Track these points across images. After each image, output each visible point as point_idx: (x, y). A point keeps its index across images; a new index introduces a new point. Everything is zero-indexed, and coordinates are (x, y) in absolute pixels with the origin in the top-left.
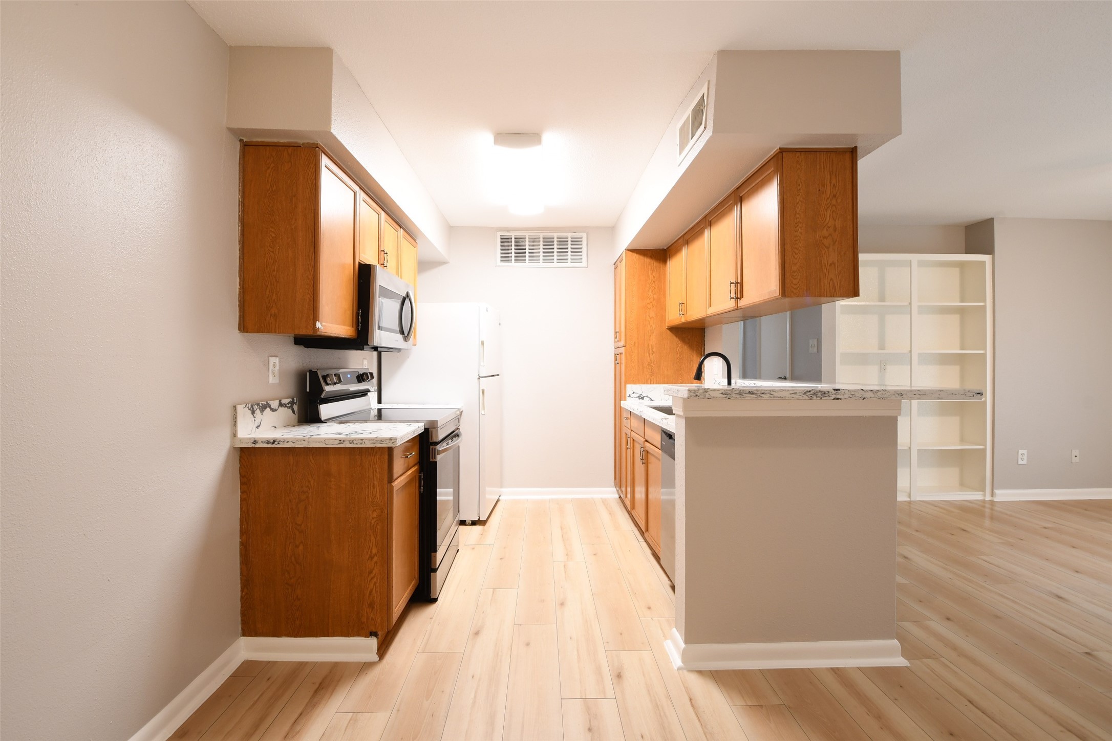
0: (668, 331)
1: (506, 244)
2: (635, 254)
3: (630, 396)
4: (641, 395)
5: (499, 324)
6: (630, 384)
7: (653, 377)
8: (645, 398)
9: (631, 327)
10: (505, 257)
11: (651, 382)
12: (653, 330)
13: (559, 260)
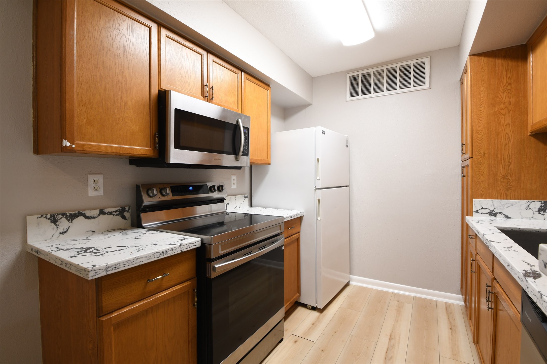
0: (532, 139)
1: (355, 82)
2: (483, 58)
3: (477, 211)
4: (493, 211)
5: (347, 146)
6: (478, 198)
7: (510, 191)
8: (498, 215)
9: (479, 136)
10: (354, 93)
11: (506, 197)
12: (509, 138)
13: (402, 87)
